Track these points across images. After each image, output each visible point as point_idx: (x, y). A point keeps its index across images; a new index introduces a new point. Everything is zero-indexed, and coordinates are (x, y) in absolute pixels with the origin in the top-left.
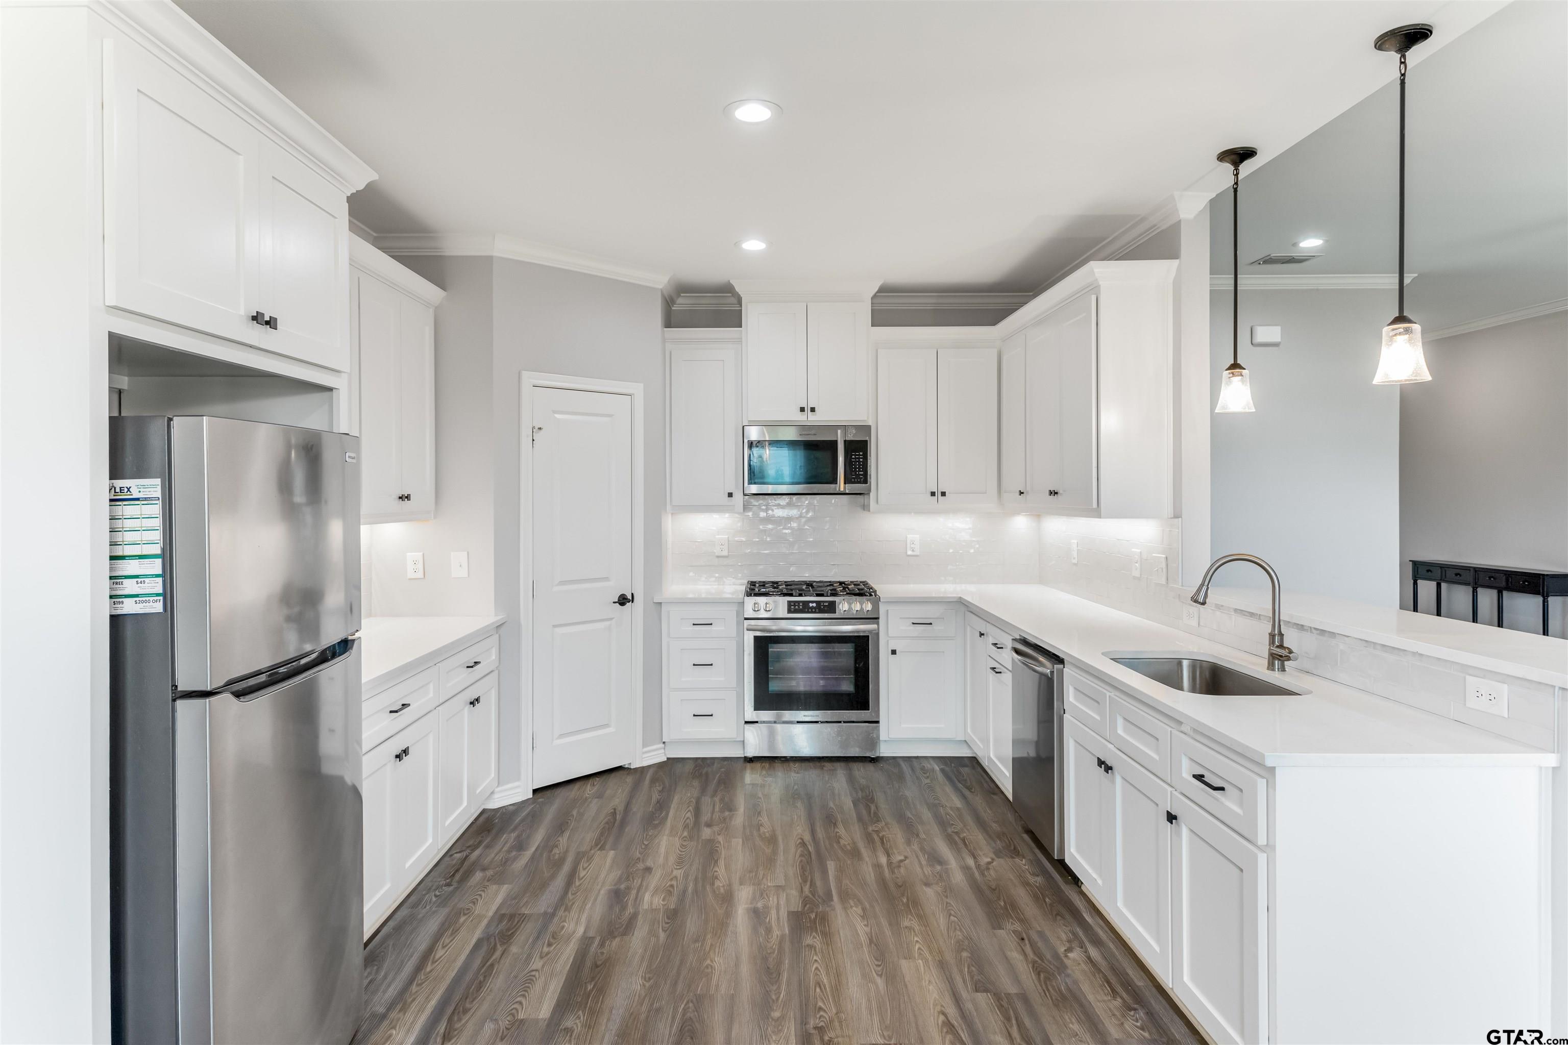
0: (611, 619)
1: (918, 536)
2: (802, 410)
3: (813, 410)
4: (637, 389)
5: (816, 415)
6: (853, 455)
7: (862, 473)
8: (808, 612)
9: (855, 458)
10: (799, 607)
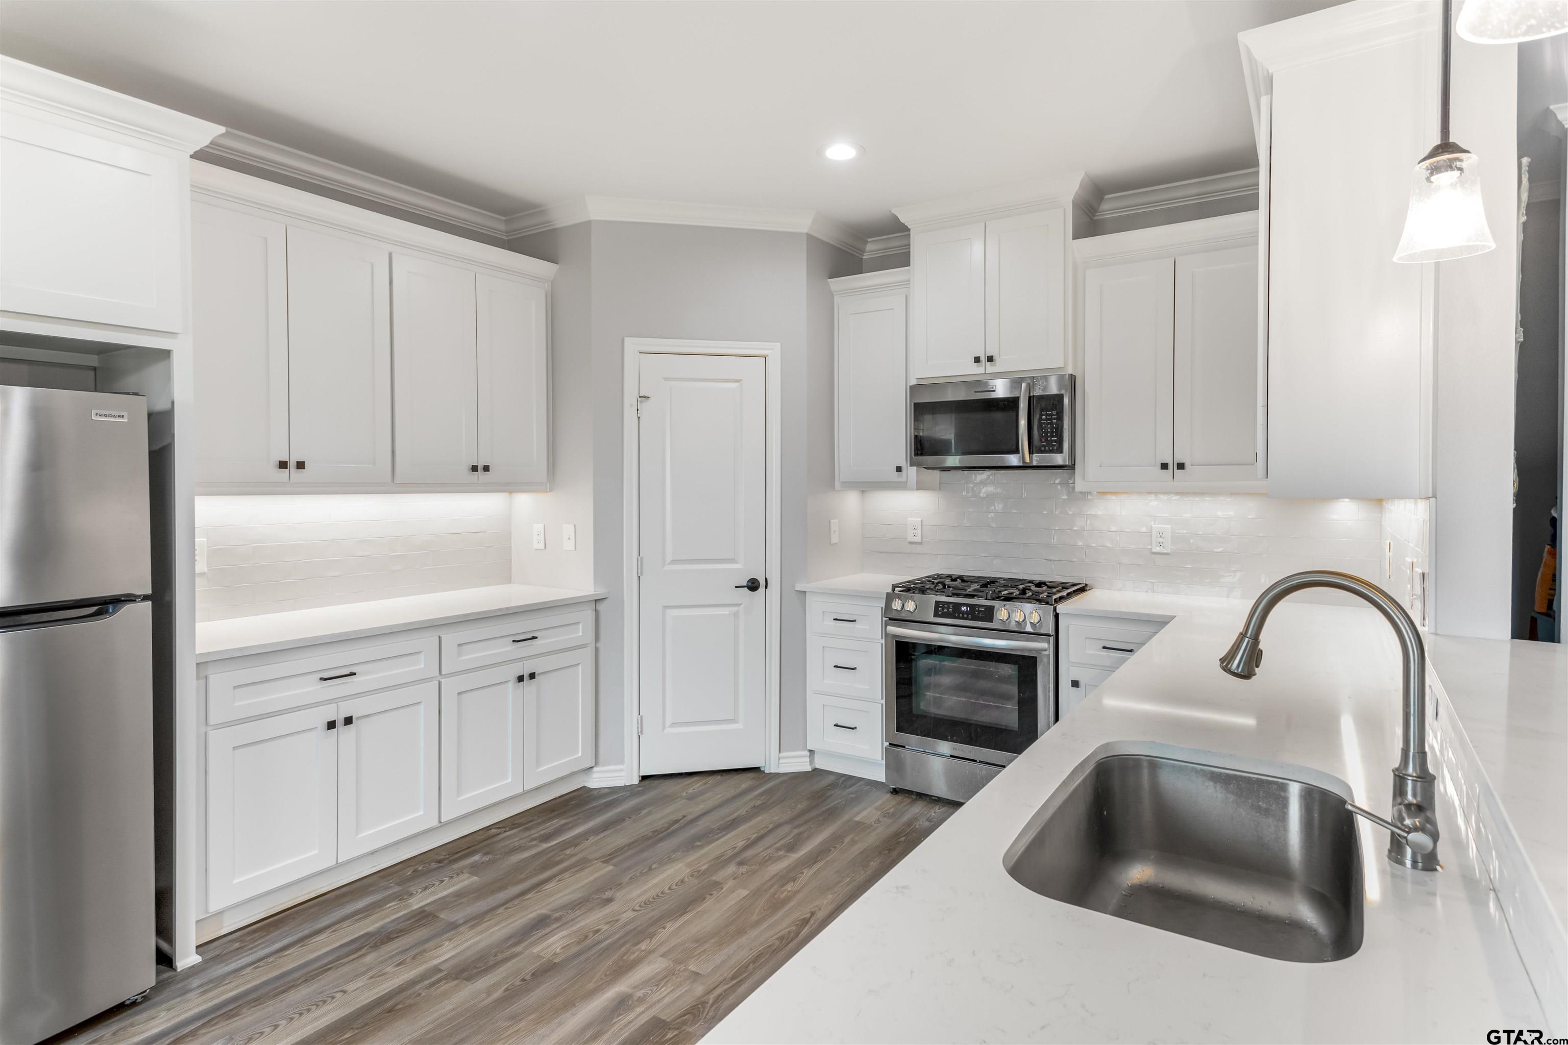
0: (739, 605)
1: (1169, 526)
2: (977, 360)
3: (990, 359)
4: (773, 350)
5: (995, 365)
6: (1043, 415)
7: (1056, 439)
8: (959, 618)
9: (1047, 419)
10: (948, 610)
